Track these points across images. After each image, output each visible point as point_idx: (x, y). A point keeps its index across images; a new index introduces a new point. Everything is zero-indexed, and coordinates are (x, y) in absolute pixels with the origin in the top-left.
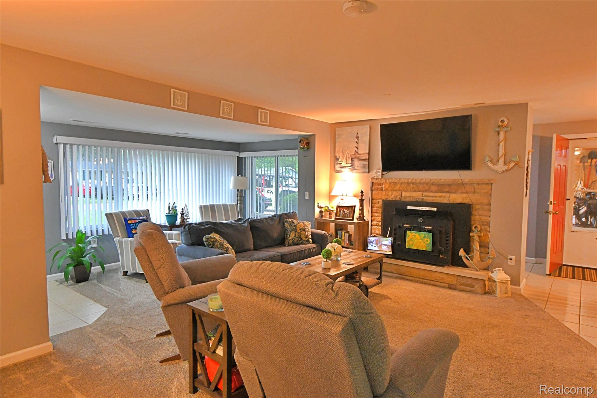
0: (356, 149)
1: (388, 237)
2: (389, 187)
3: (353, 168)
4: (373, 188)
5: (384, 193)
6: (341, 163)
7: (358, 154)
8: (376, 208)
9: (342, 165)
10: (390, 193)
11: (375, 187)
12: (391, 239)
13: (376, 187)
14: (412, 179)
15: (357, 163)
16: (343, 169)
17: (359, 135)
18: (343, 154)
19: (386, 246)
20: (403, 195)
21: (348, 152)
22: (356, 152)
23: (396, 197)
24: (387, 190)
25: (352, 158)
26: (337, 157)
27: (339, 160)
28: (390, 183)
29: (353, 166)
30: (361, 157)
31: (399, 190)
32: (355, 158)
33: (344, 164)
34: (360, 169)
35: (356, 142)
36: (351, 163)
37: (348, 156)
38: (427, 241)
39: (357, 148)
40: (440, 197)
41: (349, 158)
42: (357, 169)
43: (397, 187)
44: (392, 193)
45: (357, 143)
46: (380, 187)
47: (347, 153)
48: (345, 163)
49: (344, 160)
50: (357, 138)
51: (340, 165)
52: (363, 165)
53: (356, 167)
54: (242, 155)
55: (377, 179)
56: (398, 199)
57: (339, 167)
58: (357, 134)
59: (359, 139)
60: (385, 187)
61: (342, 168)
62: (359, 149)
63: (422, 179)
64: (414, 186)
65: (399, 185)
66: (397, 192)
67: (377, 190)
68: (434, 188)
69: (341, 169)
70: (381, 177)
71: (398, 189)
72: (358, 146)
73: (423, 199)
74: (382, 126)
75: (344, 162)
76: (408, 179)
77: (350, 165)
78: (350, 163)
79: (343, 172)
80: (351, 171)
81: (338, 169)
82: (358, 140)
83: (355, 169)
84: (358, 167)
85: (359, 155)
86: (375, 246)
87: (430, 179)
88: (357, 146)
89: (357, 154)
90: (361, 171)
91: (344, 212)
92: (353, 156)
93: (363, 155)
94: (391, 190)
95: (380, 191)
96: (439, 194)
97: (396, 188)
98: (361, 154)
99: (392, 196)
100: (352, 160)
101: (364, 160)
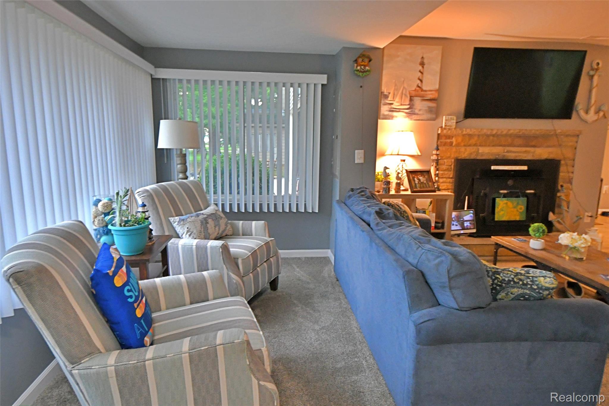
0: (419, 82)
1: (466, 209)
2: (462, 141)
3: (412, 111)
4: (439, 142)
5: (454, 149)
6: (392, 104)
7: (422, 90)
8: (442, 171)
9: (393, 106)
10: (463, 149)
11: (441, 141)
12: (472, 212)
13: (443, 140)
14: (498, 130)
15: (419, 104)
16: (395, 114)
17: (425, 61)
18: (396, 90)
19: (469, 222)
20: (480, 151)
21: (406, 86)
22: (419, 87)
23: (471, 154)
24: (458, 145)
25: (411, 97)
26: (385, 93)
27: (389, 99)
28: (464, 135)
29: (412, 108)
30: (426, 94)
31: (475, 145)
32: (416, 96)
33: (396, 105)
34: (423, 114)
35: (420, 71)
36: (409, 105)
37: (404, 92)
38: (521, 209)
39: (421, 81)
40: (526, 152)
41: (406, 95)
42: (418, 114)
43: (473, 141)
44: (466, 149)
45: (422, 73)
46: (449, 141)
47: (404, 88)
48: (398, 104)
49: (397, 99)
50: (422, 64)
51: (390, 107)
52: (429, 107)
53: (417, 111)
54: (163, 73)
55: (449, 129)
56: (473, 157)
57: (388, 109)
58: (422, 58)
59: (425, 66)
60: (456, 141)
61: (393, 111)
62: (424, 81)
63: (509, 130)
64: (495, 138)
65: (476, 138)
66: (471, 148)
67: (444, 145)
68: (518, 141)
69: (390, 113)
70: (454, 127)
71: (474, 143)
72: (423, 77)
73: (504, 156)
74: (476, 49)
75: (397, 102)
76: (492, 130)
77: (408, 107)
78: (408, 103)
79: (395, 119)
80: (408, 117)
81: (386, 113)
82: (423, 67)
83: (415, 114)
84: (420, 110)
85: (423, 93)
86: (457, 224)
87: (519, 129)
88: (420, 78)
89: (420, 90)
90: (425, 117)
91: (419, 180)
92: (413, 93)
93: (430, 93)
94: (465, 146)
95: (448, 147)
96: (524, 149)
97: (471, 142)
98: (426, 91)
99: (466, 153)
100: (411, 100)
101: (430, 100)
